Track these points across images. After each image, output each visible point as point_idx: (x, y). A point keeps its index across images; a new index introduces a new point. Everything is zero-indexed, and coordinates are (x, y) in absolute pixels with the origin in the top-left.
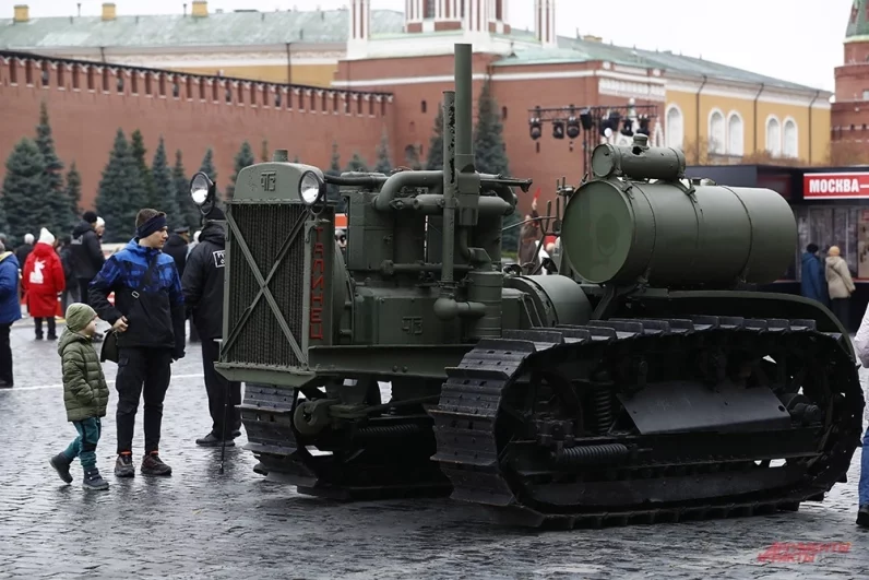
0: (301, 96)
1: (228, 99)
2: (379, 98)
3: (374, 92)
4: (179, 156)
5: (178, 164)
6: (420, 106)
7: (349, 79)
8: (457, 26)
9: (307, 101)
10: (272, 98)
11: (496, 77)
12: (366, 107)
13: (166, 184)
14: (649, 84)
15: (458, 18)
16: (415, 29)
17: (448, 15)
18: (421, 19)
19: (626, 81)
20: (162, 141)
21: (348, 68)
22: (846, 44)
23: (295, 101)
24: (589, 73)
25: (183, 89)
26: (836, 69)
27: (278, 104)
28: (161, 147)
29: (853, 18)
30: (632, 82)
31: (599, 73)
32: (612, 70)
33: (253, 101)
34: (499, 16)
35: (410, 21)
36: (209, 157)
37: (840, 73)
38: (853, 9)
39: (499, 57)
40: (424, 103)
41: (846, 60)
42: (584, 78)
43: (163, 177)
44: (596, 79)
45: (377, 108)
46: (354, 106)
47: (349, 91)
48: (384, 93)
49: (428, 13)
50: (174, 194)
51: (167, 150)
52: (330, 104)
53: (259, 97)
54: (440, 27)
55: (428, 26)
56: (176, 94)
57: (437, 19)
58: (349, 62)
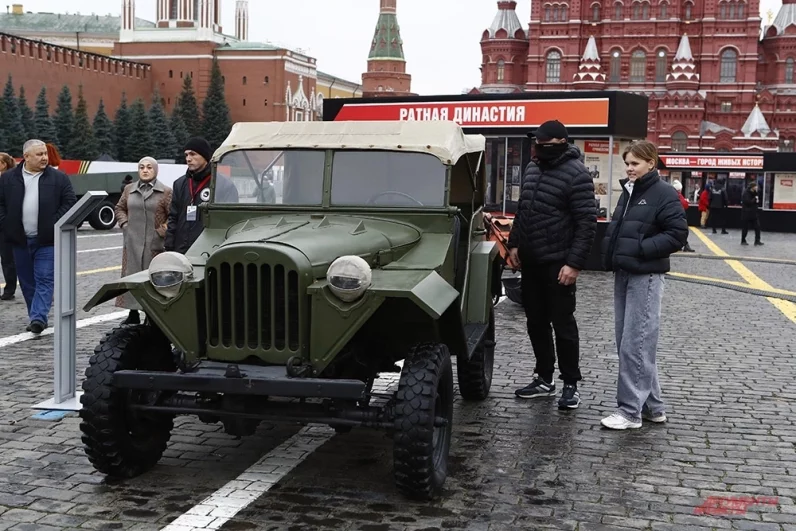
0: (95, 61)
1: (49, 58)
2: (142, 67)
3: (140, 63)
4: (22, 91)
5: (22, 97)
6: (168, 74)
7: (121, 55)
8: (191, 25)
9: (99, 65)
10: (78, 60)
11: (219, 57)
12: (134, 72)
13: (14, 110)
14: (309, 67)
15: (192, 20)
16: (164, 25)
17: (185, 18)
18: (168, 19)
19: (298, 64)
20: (10, 78)
21: (121, 47)
22: (369, 62)
23: (92, 64)
24: (279, 57)
25: (18, 49)
26: (363, 75)
27: (81, 65)
28: (10, 82)
29: (373, 48)
30: (301, 65)
31: (285, 57)
32: (291, 57)
33: (65, 61)
34: (216, 21)
35: (160, 20)
36: (43, 92)
37: (365, 77)
38: (373, 43)
39: (218, 45)
40: (171, 72)
41: (369, 70)
42: (275, 60)
43: (11, 104)
44: (283, 61)
45: (141, 73)
46: (128, 71)
47: (124, 61)
48: (146, 64)
49: (172, 15)
50: (20, 117)
51: (14, 85)
52: (113, 68)
53: (69, 59)
54: (180, 25)
55: (173, 24)
56: (13, 51)
57: (178, 20)
58: (122, 43)
